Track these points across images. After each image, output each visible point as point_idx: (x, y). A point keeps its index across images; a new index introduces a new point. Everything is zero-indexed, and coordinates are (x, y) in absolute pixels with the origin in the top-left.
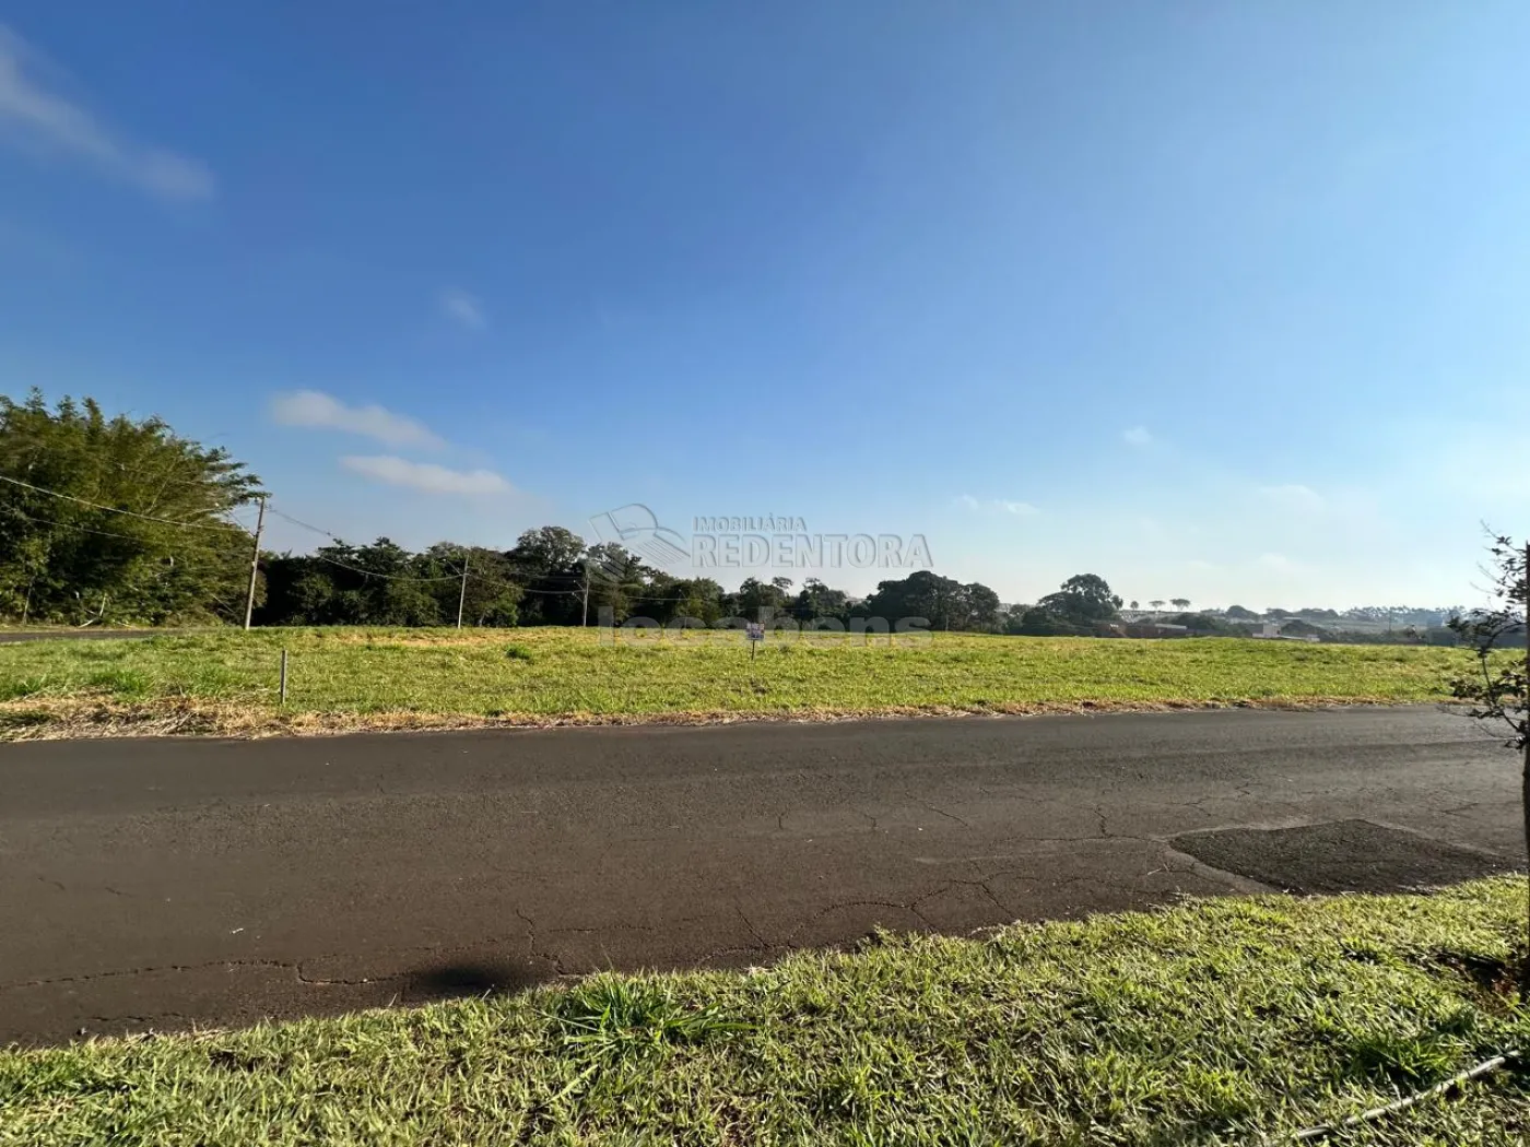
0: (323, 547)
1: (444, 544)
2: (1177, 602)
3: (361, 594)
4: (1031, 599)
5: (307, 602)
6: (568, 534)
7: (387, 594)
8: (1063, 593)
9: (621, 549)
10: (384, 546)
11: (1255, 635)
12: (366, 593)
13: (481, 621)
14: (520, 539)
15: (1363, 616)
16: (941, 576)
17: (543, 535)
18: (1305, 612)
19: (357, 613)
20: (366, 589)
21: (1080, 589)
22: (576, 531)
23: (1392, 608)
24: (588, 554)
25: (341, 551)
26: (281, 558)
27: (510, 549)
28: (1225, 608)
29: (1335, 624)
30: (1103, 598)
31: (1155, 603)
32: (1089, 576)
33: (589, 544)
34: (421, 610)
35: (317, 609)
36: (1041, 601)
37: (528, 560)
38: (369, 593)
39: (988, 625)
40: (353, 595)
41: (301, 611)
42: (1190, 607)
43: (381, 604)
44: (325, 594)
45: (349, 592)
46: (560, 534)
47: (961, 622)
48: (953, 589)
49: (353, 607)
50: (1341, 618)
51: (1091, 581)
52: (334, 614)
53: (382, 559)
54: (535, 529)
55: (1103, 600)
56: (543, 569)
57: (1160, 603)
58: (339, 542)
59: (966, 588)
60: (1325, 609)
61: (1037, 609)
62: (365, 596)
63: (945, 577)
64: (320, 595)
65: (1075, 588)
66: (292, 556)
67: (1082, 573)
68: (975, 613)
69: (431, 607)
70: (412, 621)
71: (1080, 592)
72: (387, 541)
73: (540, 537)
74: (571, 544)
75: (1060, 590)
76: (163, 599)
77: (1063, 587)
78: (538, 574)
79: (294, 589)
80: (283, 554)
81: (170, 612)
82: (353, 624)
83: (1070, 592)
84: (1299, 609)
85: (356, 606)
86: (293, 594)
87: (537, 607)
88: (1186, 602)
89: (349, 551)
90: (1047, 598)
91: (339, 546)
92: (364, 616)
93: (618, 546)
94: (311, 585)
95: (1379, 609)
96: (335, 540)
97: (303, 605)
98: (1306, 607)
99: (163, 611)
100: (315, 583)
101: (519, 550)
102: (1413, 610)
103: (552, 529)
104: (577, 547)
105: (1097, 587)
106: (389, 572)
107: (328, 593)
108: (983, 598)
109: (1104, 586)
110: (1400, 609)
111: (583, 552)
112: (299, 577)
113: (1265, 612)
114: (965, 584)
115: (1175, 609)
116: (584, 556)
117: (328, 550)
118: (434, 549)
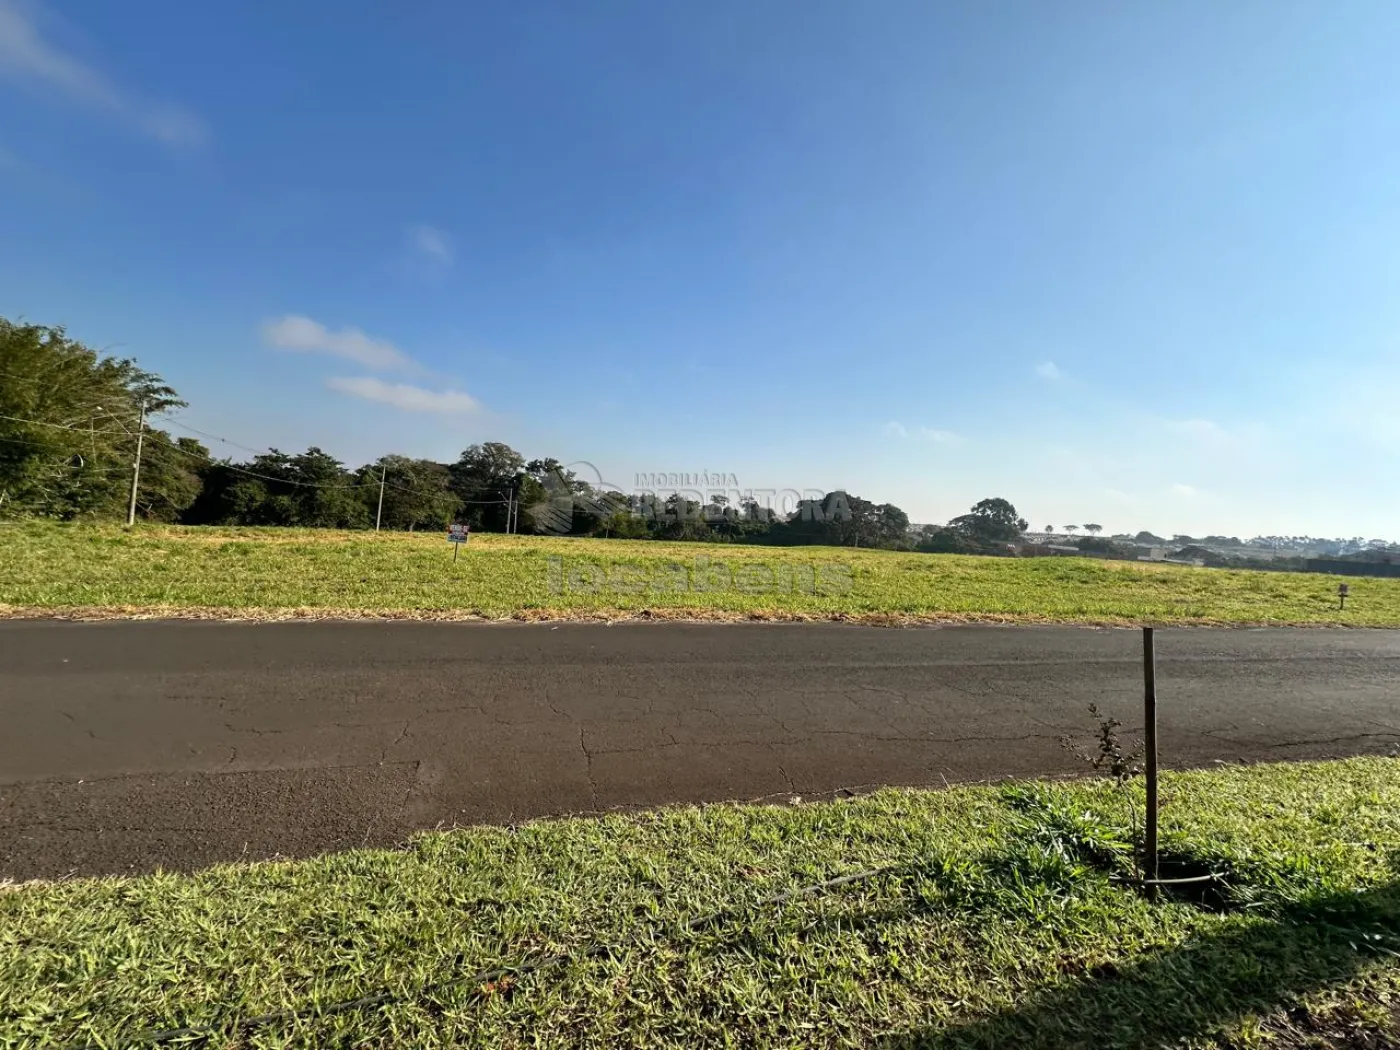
0: (259, 455)
1: (392, 457)
2: (1089, 527)
3: (293, 499)
4: (942, 521)
5: (240, 505)
6: (508, 449)
7: (317, 500)
8: (974, 516)
9: (558, 465)
10: (316, 454)
11: (1140, 558)
12: (297, 498)
13: (411, 527)
14: (463, 453)
15: (1265, 544)
16: (855, 497)
17: (485, 450)
18: (1211, 540)
19: (288, 517)
20: (295, 495)
21: (989, 512)
22: (514, 447)
23: (1295, 538)
24: (527, 469)
25: (276, 460)
26: (222, 464)
27: (455, 462)
28: (1134, 534)
29: (1236, 550)
30: (1009, 520)
31: (1069, 528)
32: (998, 500)
33: (528, 459)
34: (352, 516)
35: (250, 511)
36: (951, 523)
37: (469, 473)
38: (299, 500)
39: (898, 542)
40: (285, 500)
41: (234, 513)
42: (1102, 532)
43: (311, 509)
44: (258, 498)
45: (280, 497)
46: (500, 449)
47: (871, 539)
48: (865, 510)
49: (285, 511)
50: (1244, 545)
51: (1000, 505)
52: (267, 516)
53: (315, 467)
54: (479, 445)
55: (1009, 522)
56: (485, 481)
57: (1074, 527)
58: (275, 451)
59: (879, 508)
60: (1229, 536)
61: (946, 529)
62: (296, 501)
63: (859, 498)
64: (252, 499)
65: (984, 511)
66: (232, 463)
67: (991, 498)
68: (884, 532)
69: (360, 514)
70: (342, 524)
71: (988, 515)
72: (318, 451)
73: (482, 451)
74: (511, 459)
75: (970, 513)
76: (71, 497)
77: (973, 510)
78: (478, 486)
79: (228, 493)
80: (223, 461)
81: (78, 509)
82: (285, 526)
83: (980, 514)
84: (1205, 536)
85: (287, 510)
86: (227, 498)
87: (478, 516)
88: (1098, 527)
89: (285, 459)
90: (957, 520)
91: (275, 455)
92: (296, 519)
93: (556, 462)
94: (244, 489)
95: (1281, 538)
96: (271, 449)
97: (236, 508)
98: (1211, 535)
99: (72, 509)
100: (248, 488)
101: (462, 464)
102: (1314, 539)
103: (493, 445)
104: (516, 462)
105: (1005, 511)
106: (319, 479)
107: (261, 498)
108: (893, 517)
109: (1012, 510)
110: (1301, 538)
111: (522, 467)
112: (235, 481)
113: (1171, 538)
114: (877, 504)
115: (1088, 533)
116: (523, 471)
117: (264, 458)
118: (382, 460)
